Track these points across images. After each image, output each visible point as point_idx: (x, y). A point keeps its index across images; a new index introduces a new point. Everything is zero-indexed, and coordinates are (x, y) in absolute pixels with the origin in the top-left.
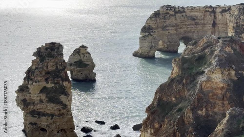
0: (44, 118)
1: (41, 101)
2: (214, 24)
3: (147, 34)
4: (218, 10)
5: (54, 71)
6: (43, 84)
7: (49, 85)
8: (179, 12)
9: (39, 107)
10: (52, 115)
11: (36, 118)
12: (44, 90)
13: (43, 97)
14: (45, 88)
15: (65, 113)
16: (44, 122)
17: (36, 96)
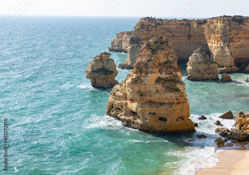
0: (162, 107)
1: (157, 91)
2: (190, 37)
3: (136, 45)
5: (166, 63)
7: (164, 76)
8: (159, 24)
9: (156, 97)
10: (171, 104)
11: (155, 108)
12: (159, 80)
13: (160, 87)
14: (159, 78)
15: (182, 101)
16: (162, 111)
17: (151, 87)
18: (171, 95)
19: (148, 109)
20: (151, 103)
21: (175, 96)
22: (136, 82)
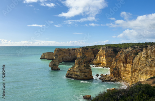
1: (84, 69)
2: (70, 54)
4: (71, 50)
5: (86, 62)
6: (84, 65)
7: (86, 65)
9: (84, 71)
10: (88, 72)
12: (84, 66)
13: (85, 68)
15: (90, 72)
16: (86, 74)
17: (83, 68)
18: (87, 70)
19: (83, 74)
20: (83, 72)
21: (89, 70)
22: (79, 67)
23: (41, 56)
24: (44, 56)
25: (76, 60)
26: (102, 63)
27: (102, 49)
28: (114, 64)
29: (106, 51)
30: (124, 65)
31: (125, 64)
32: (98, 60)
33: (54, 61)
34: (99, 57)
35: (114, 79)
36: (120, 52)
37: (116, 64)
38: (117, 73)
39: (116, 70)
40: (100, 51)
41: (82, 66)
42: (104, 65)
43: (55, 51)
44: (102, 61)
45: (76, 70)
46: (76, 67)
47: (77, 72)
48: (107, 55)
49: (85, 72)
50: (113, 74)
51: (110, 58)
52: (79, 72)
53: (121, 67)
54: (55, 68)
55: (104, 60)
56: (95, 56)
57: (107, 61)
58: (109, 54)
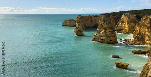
1: (110, 34)
2: (91, 21)
3: (79, 24)
4: (92, 17)
6: (109, 30)
7: (111, 30)
12: (110, 31)
13: (110, 33)
15: (115, 36)
17: (108, 33)
18: (113, 35)
19: (108, 38)
20: (108, 37)
21: (114, 35)
22: (105, 32)
23: (63, 23)
24: (66, 23)
25: (98, 27)
26: (124, 29)
27: (125, 16)
28: (137, 29)
29: (129, 18)
30: (148, 30)
31: (150, 29)
32: (120, 26)
33: (79, 28)
34: (120, 23)
35: (138, 43)
36: (144, 18)
37: (140, 29)
38: (141, 38)
39: (140, 35)
40: (122, 17)
41: (108, 32)
42: (126, 31)
43: (77, 18)
44: (124, 27)
45: (102, 35)
46: (102, 32)
47: (102, 36)
48: (129, 21)
49: (110, 37)
50: (137, 39)
51: (132, 24)
52: (105, 37)
53: (145, 32)
54: (80, 34)
55: (126, 26)
56: (116, 23)
57: (129, 27)
58: (132, 20)
